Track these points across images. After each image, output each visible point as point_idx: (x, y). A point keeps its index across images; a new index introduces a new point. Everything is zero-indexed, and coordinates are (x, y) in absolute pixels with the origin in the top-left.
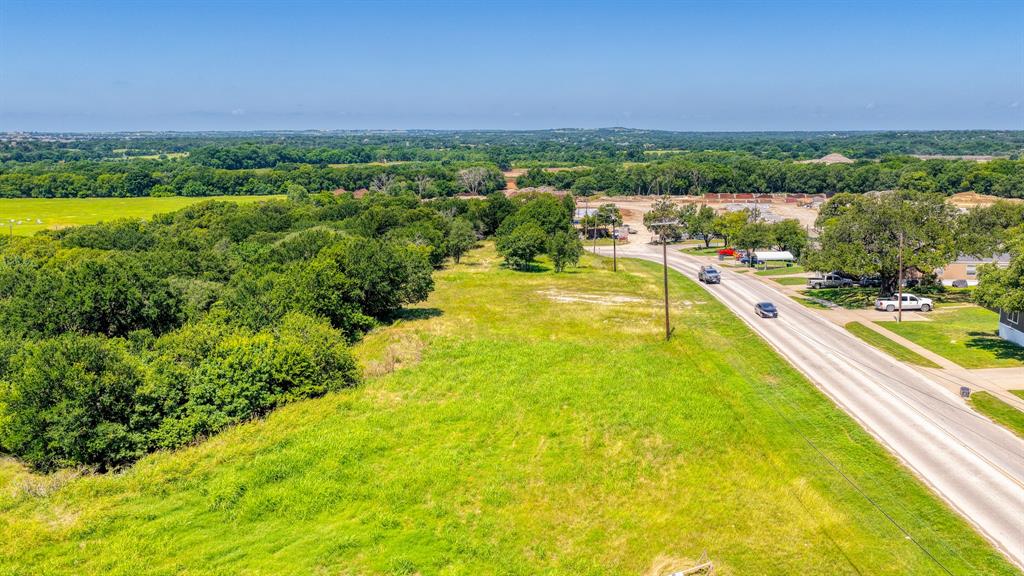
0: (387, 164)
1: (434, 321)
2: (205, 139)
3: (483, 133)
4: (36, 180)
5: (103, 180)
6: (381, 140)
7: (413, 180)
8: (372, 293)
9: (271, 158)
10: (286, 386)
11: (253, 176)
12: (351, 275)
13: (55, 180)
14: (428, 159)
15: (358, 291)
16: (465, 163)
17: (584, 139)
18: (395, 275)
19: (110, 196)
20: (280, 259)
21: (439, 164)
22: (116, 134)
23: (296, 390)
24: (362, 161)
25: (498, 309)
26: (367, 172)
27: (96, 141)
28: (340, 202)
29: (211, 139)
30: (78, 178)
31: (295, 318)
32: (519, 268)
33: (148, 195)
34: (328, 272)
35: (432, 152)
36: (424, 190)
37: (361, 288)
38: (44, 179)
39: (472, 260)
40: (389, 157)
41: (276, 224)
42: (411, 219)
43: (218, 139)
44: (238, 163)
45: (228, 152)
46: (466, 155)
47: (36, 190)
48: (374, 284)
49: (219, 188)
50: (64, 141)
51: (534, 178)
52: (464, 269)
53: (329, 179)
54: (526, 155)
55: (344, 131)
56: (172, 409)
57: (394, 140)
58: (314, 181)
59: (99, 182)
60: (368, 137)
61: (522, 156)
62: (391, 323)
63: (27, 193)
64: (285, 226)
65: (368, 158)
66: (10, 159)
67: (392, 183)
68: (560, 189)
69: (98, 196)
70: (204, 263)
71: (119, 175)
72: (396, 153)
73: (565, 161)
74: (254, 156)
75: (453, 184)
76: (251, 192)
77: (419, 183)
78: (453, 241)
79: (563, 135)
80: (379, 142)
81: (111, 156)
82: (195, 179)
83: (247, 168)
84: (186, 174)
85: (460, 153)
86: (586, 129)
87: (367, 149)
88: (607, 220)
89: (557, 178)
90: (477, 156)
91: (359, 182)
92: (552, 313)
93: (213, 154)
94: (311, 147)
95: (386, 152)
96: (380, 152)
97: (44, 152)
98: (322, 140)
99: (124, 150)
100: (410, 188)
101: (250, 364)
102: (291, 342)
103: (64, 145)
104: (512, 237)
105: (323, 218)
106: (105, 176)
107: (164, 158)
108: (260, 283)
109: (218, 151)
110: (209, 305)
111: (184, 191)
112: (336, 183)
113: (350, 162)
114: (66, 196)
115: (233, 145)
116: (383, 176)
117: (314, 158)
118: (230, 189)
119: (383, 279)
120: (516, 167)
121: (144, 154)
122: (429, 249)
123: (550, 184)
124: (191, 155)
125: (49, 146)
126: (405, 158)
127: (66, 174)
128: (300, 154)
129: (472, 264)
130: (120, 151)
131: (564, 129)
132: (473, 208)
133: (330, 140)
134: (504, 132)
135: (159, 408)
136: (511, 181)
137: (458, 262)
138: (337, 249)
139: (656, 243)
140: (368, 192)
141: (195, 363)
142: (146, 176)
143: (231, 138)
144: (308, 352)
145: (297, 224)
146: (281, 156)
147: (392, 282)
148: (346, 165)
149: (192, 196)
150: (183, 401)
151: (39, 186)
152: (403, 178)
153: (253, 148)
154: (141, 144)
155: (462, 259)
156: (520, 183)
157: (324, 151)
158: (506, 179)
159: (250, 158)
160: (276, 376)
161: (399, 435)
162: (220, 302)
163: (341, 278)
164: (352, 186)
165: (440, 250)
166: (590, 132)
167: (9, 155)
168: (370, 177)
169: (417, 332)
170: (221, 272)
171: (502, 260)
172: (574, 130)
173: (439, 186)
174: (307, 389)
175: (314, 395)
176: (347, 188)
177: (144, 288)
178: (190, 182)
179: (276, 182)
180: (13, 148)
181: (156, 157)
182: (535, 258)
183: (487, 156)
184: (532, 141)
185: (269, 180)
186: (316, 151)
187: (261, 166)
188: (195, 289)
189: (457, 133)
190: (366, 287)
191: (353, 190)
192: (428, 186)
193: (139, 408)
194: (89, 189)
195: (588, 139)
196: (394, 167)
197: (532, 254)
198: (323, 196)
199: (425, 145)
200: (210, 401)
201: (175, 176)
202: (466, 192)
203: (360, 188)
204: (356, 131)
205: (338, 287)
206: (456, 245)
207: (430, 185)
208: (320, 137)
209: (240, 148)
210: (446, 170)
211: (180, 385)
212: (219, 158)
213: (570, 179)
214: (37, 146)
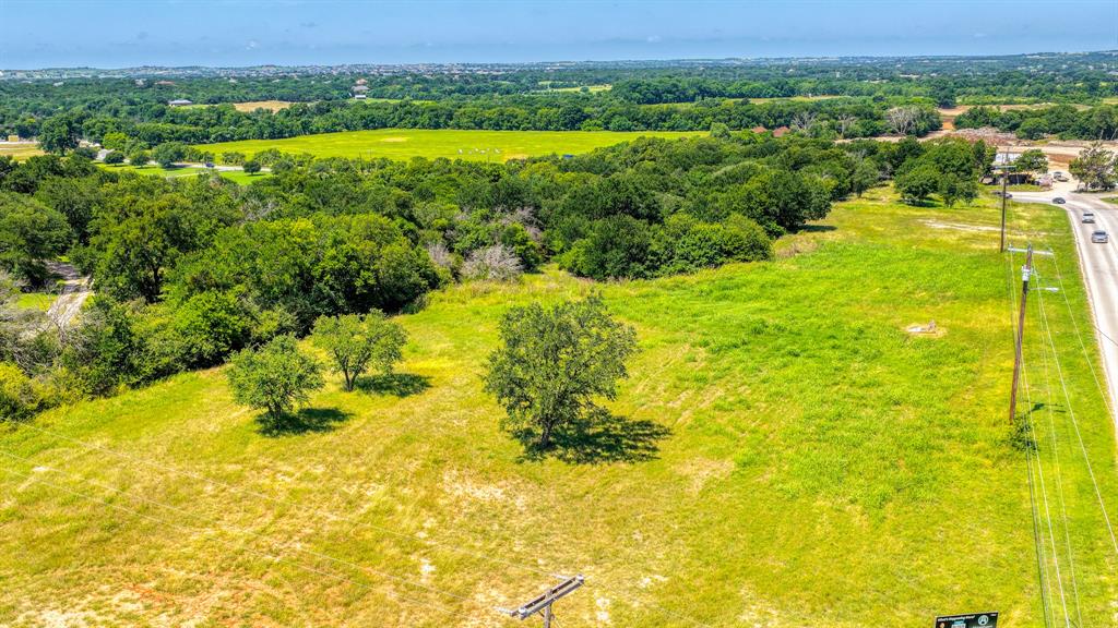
0: (811, 99)
1: (828, 234)
2: (625, 70)
3: (932, 60)
4: (487, 113)
5: (542, 115)
6: (807, 70)
7: (837, 119)
8: (784, 211)
9: (691, 92)
10: (729, 254)
11: (676, 112)
12: (770, 196)
13: (502, 114)
14: (858, 93)
15: (774, 208)
16: (901, 99)
17: (1064, 66)
18: (802, 198)
19: (547, 129)
20: (721, 183)
21: (869, 100)
22: (537, 65)
23: (736, 257)
24: (784, 96)
25: (880, 229)
26: (789, 109)
27: (523, 73)
28: (760, 140)
29: (630, 70)
30: (521, 112)
31: (735, 216)
32: (914, 204)
33: (579, 129)
34: (756, 192)
35: (866, 84)
36: (847, 130)
37: (777, 206)
38: (492, 113)
39: (874, 196)
40: (815, 92)
41: (710, 159)
42: (822, 159)
43: (636, 70)
44: (658, 97)
45: (649, 85)
46: (904, 89)
47: (487, 122)
48: (786, 204)
49: (643, 123)
50: (495, 73)
51: (975, 118)
52: (864, 202)
53: (749, 117)
54: (979, 89)
55: (767, 59)
56: (665, 261)
57: (823, 70)
58: (734, 119)
59: (539, 115)
60: (792, 67)
61: (973, 90)
62: (796, 233)
63: (479, 125)
64: (718, 160)
65: (792, 92)
66: (454, 92)
67: (813, 122)
68: (1004, 131)
69: (536, 129)
70: (670, 184)
71: (555, 110)
72: (823, 86)
73: (1029, 96)
74: (675, 89)
75: (879, 124)
76: (672, 128)
77: (842, 122)
78: (857, 178)
79: (1037, 62)
80: (805, 73)
81: (538, 89)
82: (621, 115)
83: (666, 102)
84: (613, 109)
85: (898, 86)
86: (1071, 52)
87: (792, 82)
88: (1031, 166)
89: (1002, 119)
90: (919, 90)
91: (779, 120)
92: (922, 234)
93: (635, 87)
94: (731, 79)
95: (812, 86)
96: (806, 85)
97: (482, 85)
98: (744, 71)
99: (549, 83)
100: (832, 127)
101: (710, 239)
102: (733, 229)
103: (496, 78)
104: (908, 176)
105: (747, 155)
106: (544, 111)
107: (585, 90)
108: (709, 198)
109: (639, 85)
110: (675, 210)
111: (611, 126)
112: (756, 120)
113: (772, 96)
114: (511, 128)
115: (652, 77)
116: (806, 115)
117: (734, 92)
118: (653, 125)
119: (793, 200)
120: (961, 104)
121: (567, 86)
122: (834, 183)
123: (993, 126)
124: (614, 89)
125: (484, 79)
126: (833, 92)
127: (511, 109)
128: (720, 88)
129: (873, 199)
130: (545, 83)
131: (1040, 54)
132: (882, 151)
133: (753, 71)
134: (960, 58)
135: (659, 259)
136: (947, 121)
137: (860, 197)
138: (764, 177)
139: (1081, 191)
140: (789, 131)
141: (678, 237)
142: (579, 110)
143: (649, 69)
144: (743, 235)
145: (727, 160)
146: (701, 91)
147: (800, 203)
148: (767, 100)
149: (618, 130)
150: (671, 258)
151: (490, 119)
152: (826, 116)
153: (673, 81)
154: (564, 76)
155: (864, 194)
156: (958, 124)
157: (745, 84)
158: (941, 118)
159: (670, 92)
160: (724, 247)
161: (794, 281)
162: (682, 209)
163: (764, 197)
164: (772, 123)
165: (844, 185)
166: (1075, 58)
167: (453, 88)
168: (791, 115)
169: (814, 238)
170: (681, 190)
171: (899, 196)
172: (1054, 54)
173: (863, 125)
174: (742, 256)
175: (745, 260)
176: (766, 126)
177: (640, 196)
178: (617, 118)
179: (697, 118)
180: (456, 81)
181: (578, 89)
182: (928, 196)
183: (929, 90)
184: (993, 70)
185: (690, 116)
186: (737, 84)
187: (680, 101)
188: (667, 199)
189: (899, 60)
190: (781, 205)
191: (773, 128)
192: (852, 125)
193: (649, 257)
194: (529, 123)
195: (1071, 67)
196: (819, 104)
197: (926, 192)
198: (742, 134)
199: (858, 75)
200: (687, 259)
201: (604, 111)
202: (893, 132)
203: (780, 126)
204: (781, 59)
205: (761, 203)
206: (860, 182)
207: (854, 124)
208: (741, 67)
209: (660, 82)
210: (876, 109)
211: (669, 247)
212: (640, 92)
213: (1017, 120)
214: (476, 79)
